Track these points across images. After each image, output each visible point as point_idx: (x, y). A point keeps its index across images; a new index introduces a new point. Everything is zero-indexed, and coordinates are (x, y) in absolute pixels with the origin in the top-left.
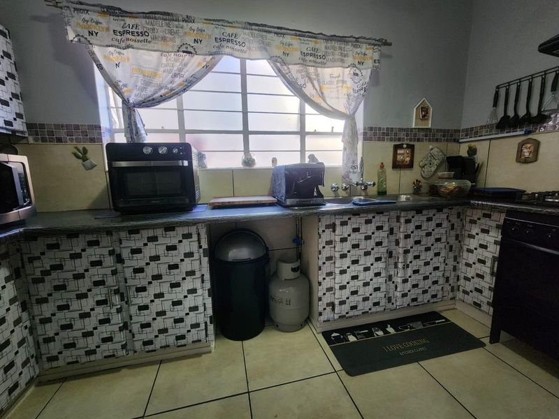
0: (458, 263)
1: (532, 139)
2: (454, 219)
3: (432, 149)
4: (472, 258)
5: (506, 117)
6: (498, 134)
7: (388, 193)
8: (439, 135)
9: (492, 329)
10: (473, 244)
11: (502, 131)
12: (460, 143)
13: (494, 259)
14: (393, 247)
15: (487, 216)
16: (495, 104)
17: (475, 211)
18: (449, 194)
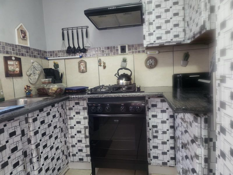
0: (66, 138)
1: (83, 60)
2: (61, 110)
3: (33, 63)
4: (73, 132)
5: (69, 47)
6: (68, 56)
7: (6, 99)
8: (36, 53)
9: (92, 170)
10: (72, 123)
11: (69, 55)
12: (48, 60)
13: (85, 128)
14: (27, 147)
15: (77, 104)
16: (63, 39)
17: (70, 102)
18: (54, 94)
